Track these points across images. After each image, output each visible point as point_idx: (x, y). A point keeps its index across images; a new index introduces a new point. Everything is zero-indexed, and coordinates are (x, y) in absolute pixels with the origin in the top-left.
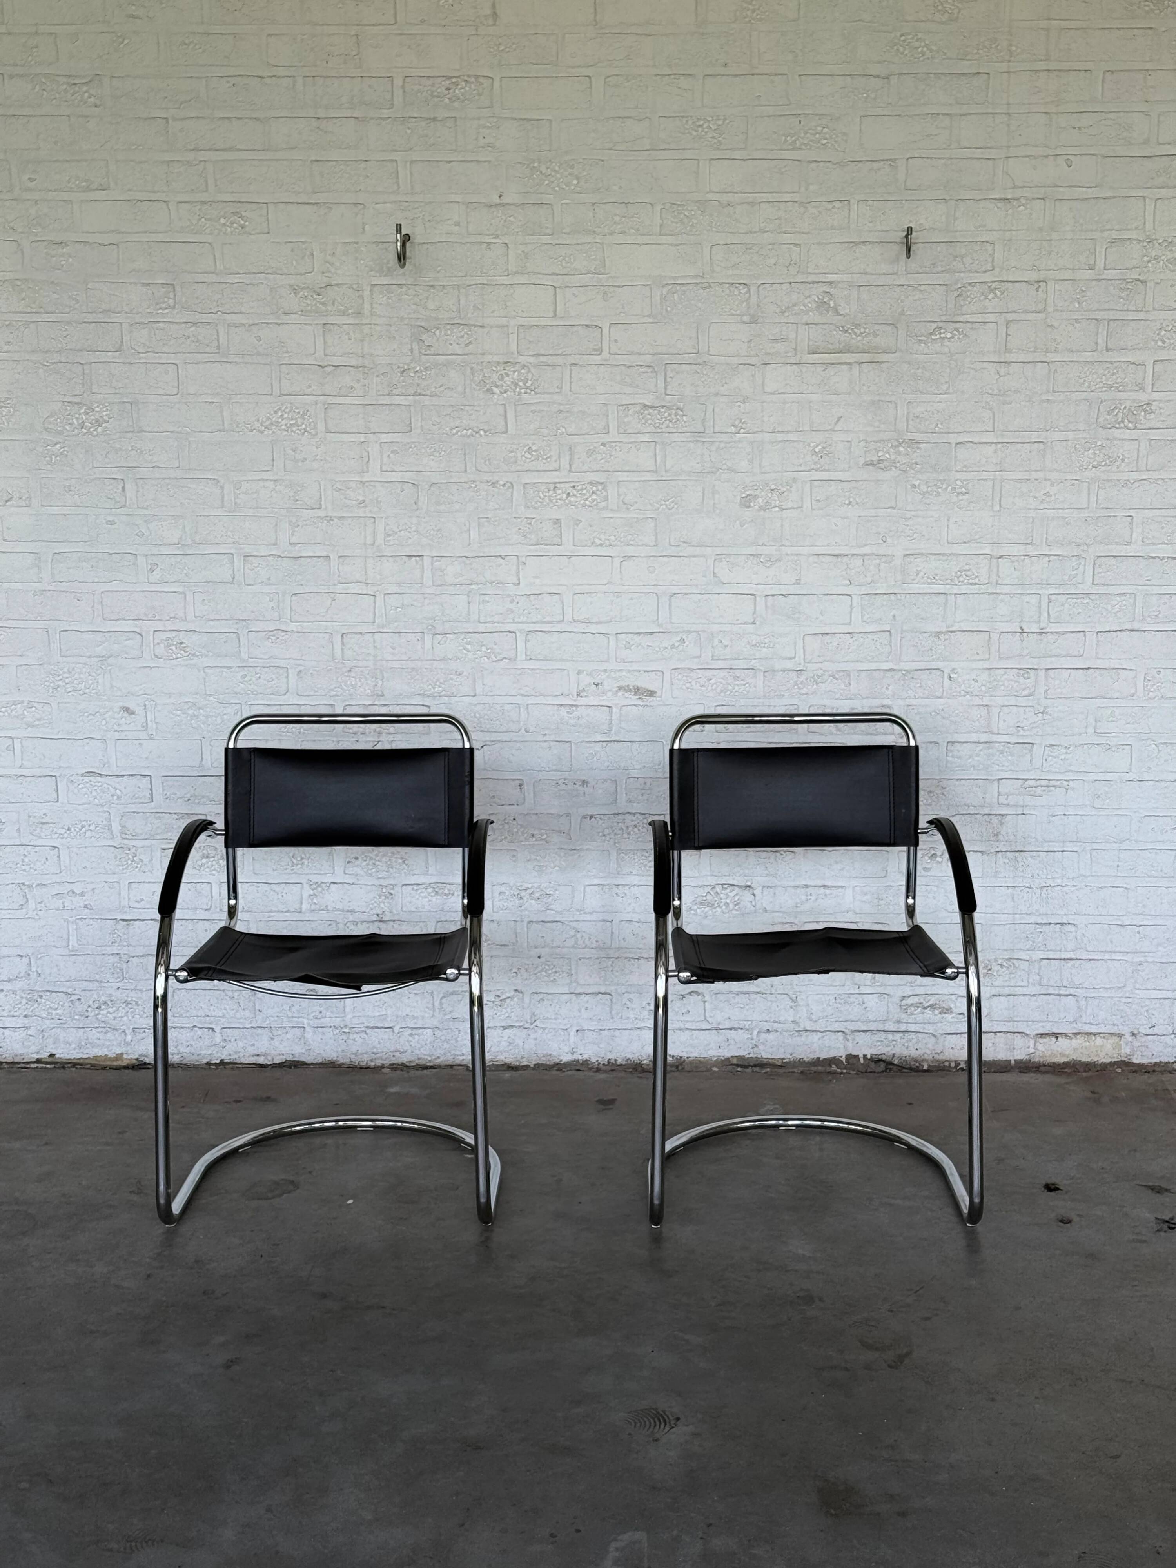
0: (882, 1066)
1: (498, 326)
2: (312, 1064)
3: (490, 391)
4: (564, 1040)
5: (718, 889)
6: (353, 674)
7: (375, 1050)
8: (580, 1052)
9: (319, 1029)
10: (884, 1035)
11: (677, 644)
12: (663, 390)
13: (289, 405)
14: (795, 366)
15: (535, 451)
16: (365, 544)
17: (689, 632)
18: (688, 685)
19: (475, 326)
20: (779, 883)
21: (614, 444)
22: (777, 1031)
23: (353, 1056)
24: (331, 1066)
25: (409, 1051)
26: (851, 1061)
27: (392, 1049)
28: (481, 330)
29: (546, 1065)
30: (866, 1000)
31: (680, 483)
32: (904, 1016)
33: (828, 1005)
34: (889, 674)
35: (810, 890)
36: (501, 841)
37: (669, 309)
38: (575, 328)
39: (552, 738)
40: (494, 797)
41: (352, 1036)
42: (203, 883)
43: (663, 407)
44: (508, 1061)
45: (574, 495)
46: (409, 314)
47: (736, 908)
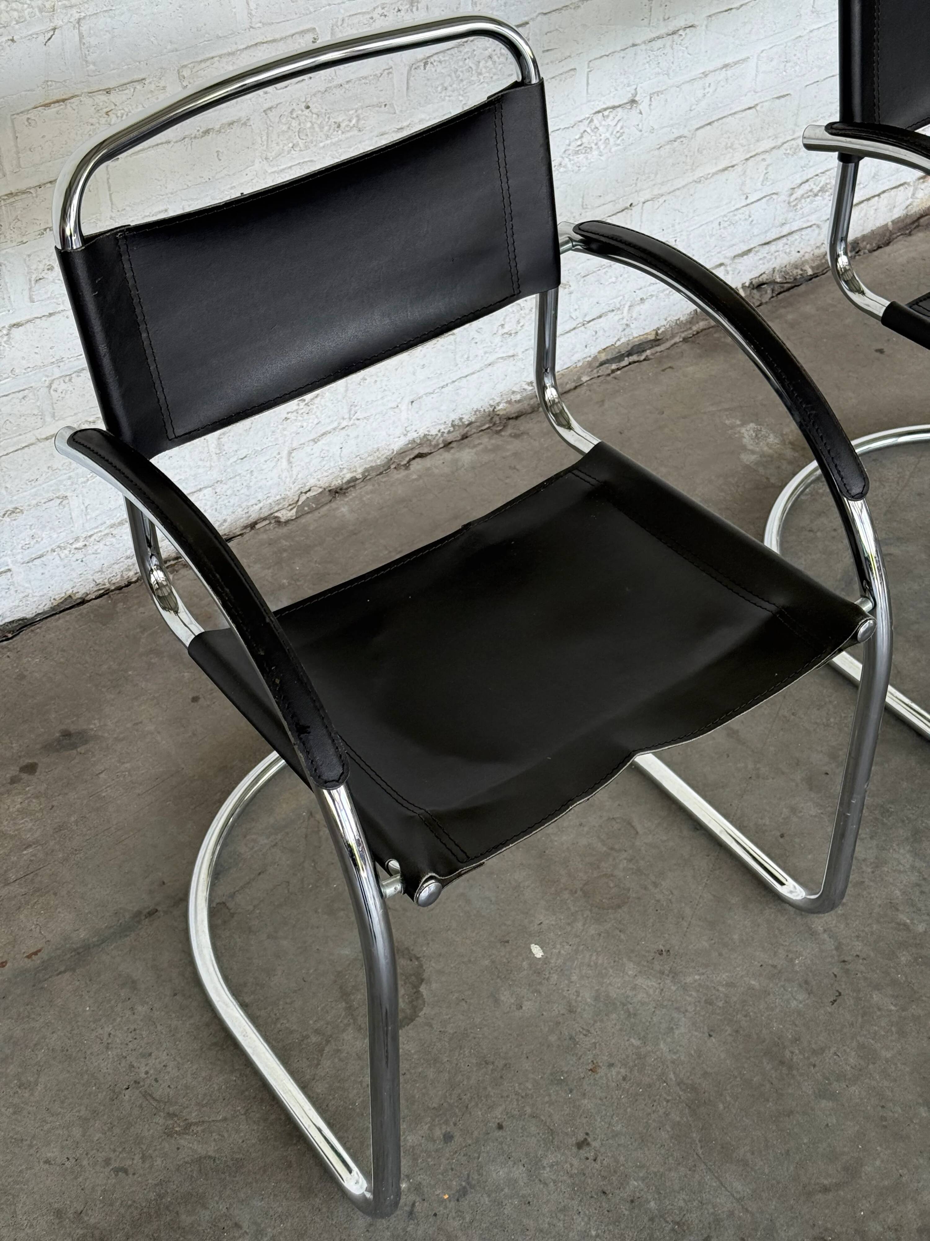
0: (768, 292)
4: (394, 422)
5: (597, 120)
8: (414, 429)
9: (37, 562)
10: (766, 248)
20: (671, 82)
22: (652, 296)
29: (378, 467)
30: (753, 211)
32: (791, 213)
35: (708, 80)
36: (289, 152)
41: (90, 550)
44: (324, 482)
47: (619, 142)
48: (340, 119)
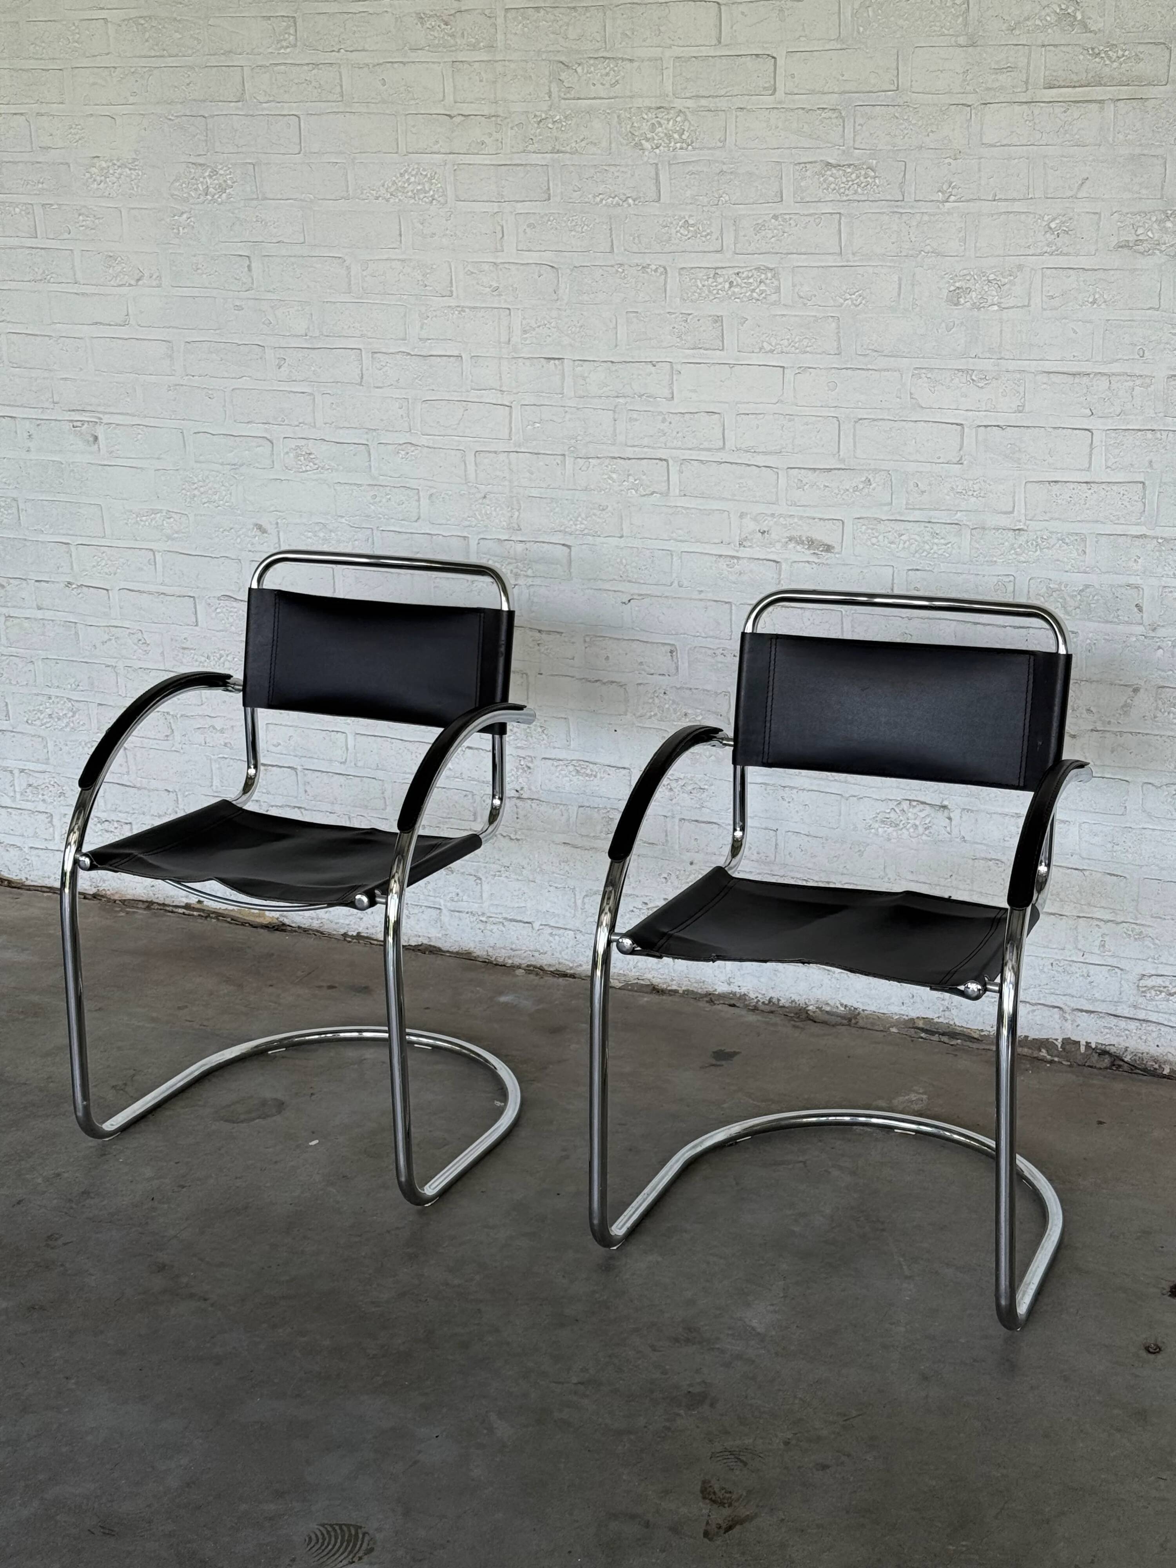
0: (1107, 1061)
1: (650, 60)
2: (448, 951)
3: (639, 146)
5: (905, 805)
6: (487, 501)
7: (514, 946)
8: (737, 984)
9: (457, 914)
10: (1114, 1021)
11: (861, 486)
12: (851, 144)
13: (416, 166)
14: (1025, 106)
15: (693, 225)
16: (500, 343)
17: (876, 471)
18: (874, 540)
19: (623, 59)
20: (982, 807)
21: (787, 217)
23: (490, 950)
24: (465, 957)
25: (549, 953)
26: (1067, 1047)
27: (532, 948)
28: (628, 65)
29: (697, 993)
30: (1092, 973)
31: (871, 270)
32: (1141, 1000)
33: (1042, 971)
34: (1137, 542)
36: (650, 717)
37: (861, 29)
38: (744, 59)
39: (710, 596)
40: (641, 664)
41: (489, 927)
42: (337, 732)
43: (849, 165)
44: (655, 981)
45: (738, 285)
46: (547, 45)
47: (927, 832)
48: (689, 712)
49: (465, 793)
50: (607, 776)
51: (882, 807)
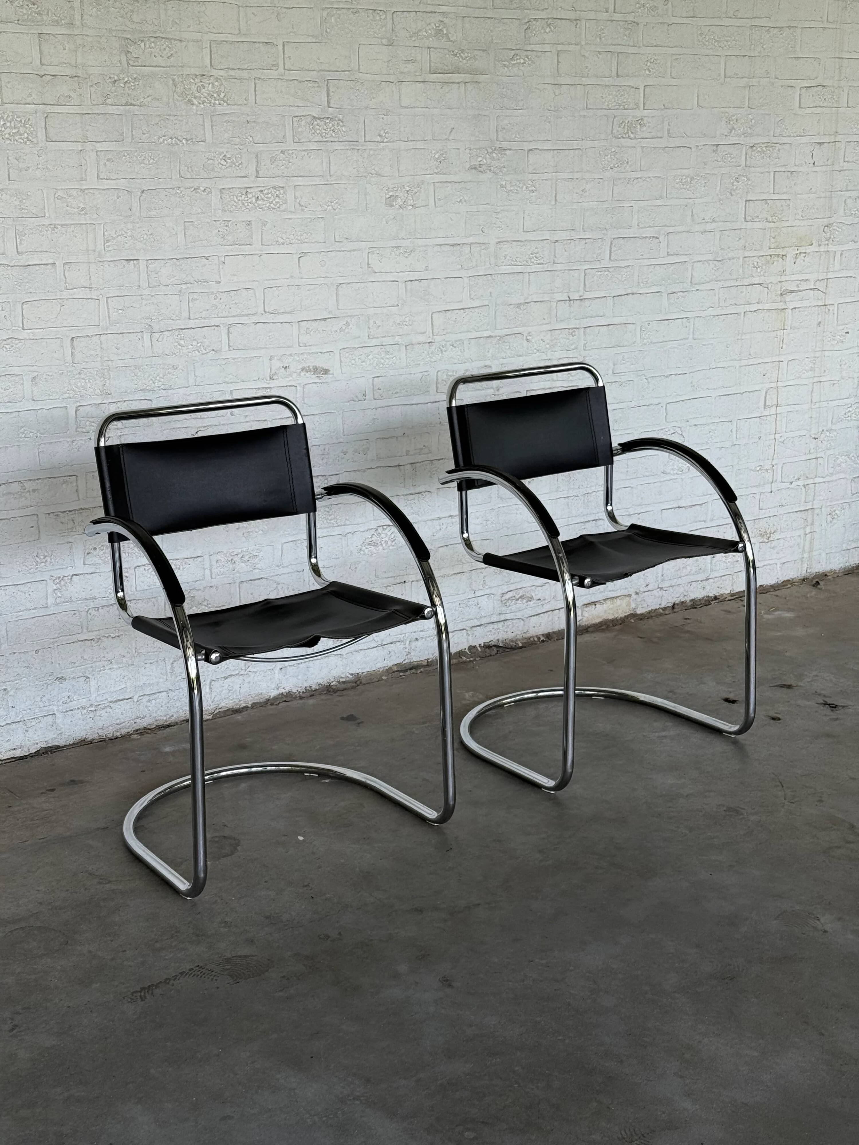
0: (492, 650)
1: (193, 41)
2: (65, 746)
3: (190, 101)
4: (271, 679)
5: (380, 530)
6: (82, 376)
7: (118, 722)
8: (283, 687)
9: (70, 713)
10: (491, 625)
11: (344, 328)
12: (326, 104)
13: (10, 114)
14: (421, 84)
15: (229, 158)
16: (88, 250)
17: (352, 316)
18: (353, 362)
19: (175, 40)
20: (420, 519)
21: (291, 152)
22: (423, 638)
23: (100, 731)
24: (83, 743)
25: (148, 716)
26: (472, 651)
27: (133, 717)
28: (179, 44)
29: (261, 703)
30: (479, 601)
31: (342, 186)
32: (504, 608)
33: (455, 610)
34: (489, 340)
35: (442, 521)
37: (328, 30)
38: (257, 45)
39: (252, 418)
41: (98, 713)
43: (328, 118)
44: (230, 706)
45: (262, 199)
46: (117, 26)
47: (393, 544)
49: (73, 613)
50: (188, 566)
51: (368, 535)
